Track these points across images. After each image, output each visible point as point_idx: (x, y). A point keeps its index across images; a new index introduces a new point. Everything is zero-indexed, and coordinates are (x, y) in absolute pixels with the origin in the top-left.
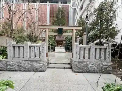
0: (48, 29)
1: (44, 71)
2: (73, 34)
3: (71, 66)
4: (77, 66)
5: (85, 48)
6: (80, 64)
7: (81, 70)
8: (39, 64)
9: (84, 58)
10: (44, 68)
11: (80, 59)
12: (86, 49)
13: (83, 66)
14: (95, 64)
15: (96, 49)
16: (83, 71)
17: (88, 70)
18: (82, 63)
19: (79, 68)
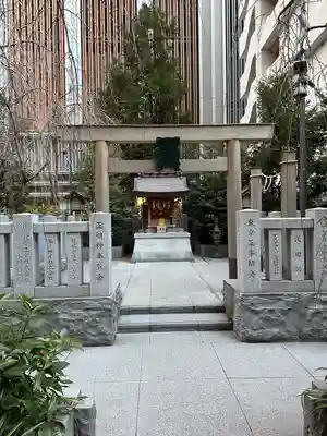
1: (107, 343)
2: (230, 163)
4: (257, 313)
5: (289, 231)
6: (271, 304)
7: (275, 330)
8: (85, 313)
9: (287, 275)
10: (105, 329)
11: (267, 279)
12: (293, 232)
13: (285, 313)
16: (287, 335)
17: (307, 330)
18: (277, 298)
19: (267, 320)
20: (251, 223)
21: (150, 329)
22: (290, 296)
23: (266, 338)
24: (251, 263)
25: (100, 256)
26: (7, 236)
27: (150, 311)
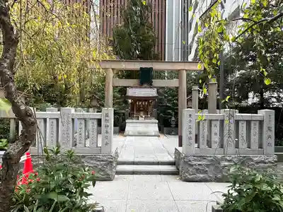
0: (113, 69)
1: (108, 178)
3: (178, 169)
4: (192, 165)
5: (211, 121)
6: (200, 161)
7: (201, 176)
8: (98, 163)
9: (209, 144)
10: (109, 172)
11: (198, 147)
12: (213, 122)
13: (207, 166)
14: (235, 160)
15: (237, 122)
16: (208, 178)
17: (219, 176)
18: (203, 158)
19: (197, 170)
20: (190, 115)
21: (133, 173)
22: (211, 157)
23: (196, 179)
24: (190, 138)
25: (107, 132)
26: (57, 120)
27: (133, 163)
